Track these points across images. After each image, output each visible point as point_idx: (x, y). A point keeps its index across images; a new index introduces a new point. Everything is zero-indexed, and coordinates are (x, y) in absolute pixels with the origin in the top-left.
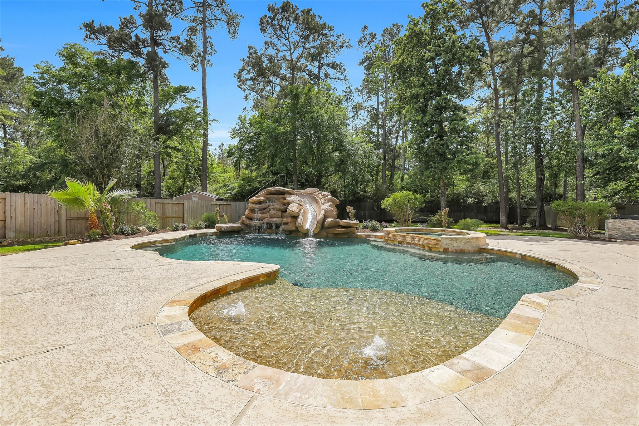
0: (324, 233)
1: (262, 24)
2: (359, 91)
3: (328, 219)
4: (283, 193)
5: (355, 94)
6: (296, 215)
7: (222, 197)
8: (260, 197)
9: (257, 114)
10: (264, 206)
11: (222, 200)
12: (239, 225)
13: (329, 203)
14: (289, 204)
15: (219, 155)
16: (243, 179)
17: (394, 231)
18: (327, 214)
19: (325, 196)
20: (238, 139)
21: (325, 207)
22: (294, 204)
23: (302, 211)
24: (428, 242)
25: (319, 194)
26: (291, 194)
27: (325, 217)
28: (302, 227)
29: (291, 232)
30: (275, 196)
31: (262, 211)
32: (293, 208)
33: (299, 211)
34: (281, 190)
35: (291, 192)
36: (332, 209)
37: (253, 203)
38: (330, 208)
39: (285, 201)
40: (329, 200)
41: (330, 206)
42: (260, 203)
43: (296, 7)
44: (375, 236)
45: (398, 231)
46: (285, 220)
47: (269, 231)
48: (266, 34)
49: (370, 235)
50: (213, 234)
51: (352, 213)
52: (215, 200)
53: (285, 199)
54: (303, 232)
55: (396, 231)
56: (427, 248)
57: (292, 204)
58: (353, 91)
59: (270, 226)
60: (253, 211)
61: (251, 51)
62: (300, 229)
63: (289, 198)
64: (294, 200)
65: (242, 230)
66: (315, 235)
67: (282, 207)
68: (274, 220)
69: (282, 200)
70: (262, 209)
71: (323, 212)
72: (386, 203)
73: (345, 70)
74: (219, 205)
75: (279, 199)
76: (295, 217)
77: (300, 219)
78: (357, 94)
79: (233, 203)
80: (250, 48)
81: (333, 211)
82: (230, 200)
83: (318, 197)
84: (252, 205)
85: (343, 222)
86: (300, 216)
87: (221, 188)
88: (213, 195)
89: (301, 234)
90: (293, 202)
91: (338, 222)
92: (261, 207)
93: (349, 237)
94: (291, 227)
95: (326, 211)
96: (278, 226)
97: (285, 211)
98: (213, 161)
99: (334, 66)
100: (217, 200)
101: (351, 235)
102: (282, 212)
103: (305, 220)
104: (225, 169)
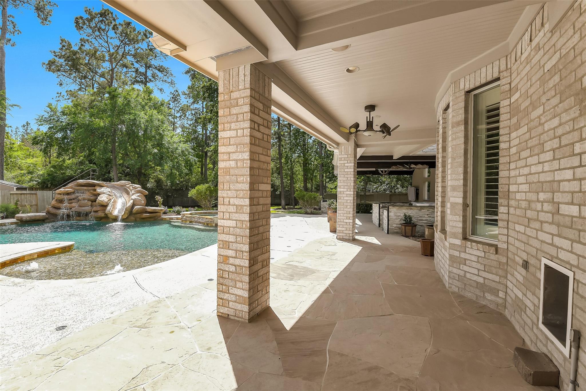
0: (132, 218)
1: (77, 22)
2: (186, 95)
3: (136, 207)
4: (94, 185)
5: (182, 97)
6: (105, 204)
7: (25, 185)
8: (68, 188)
9: (71, 104)
10: (73, 196)
11: (25, 189)
12: (44, 214)
13: (138, 194)
14: (99, 194)
15: (23, 136)
16: (54, 167)
17: (188, 214)
18: (135, 203)
19: (135, 188)
20: (48, 126)
21: (134, 197)
22: (104, 195)
23: (112, 201)
24: (207, 220)
25: (130, 186)
26: (102, 186)
27: (133, 205)
28: (111, 214)
29: (101, 218)
30: (85, 188)
31: (70, 201)
32: (103, 198)
33: (109, 201)
34: (91, 183)
35: (102, 185)
36: (140, 198)
37: (60, 194)
38: (138, 198)
39: (95, 192)
40: (139, 192)
41: (138, 196)
42: (68, 194)
43: (116, 16)
44: (177, 218)
45: (193, 214)
46: (95, 209)
47: (78, 218)
48: (81, 32)
49: (173, 218)
50: (12, 223)
51: (160, 202)
52: (15, 189)
53: (95, 190)
54: (113, 218)
55: (191, 214)
56: (206, 224)
57: (102, 195)
58: (181, 94)
59: (79, 214)
60: (61, 201)
61: (64, 44)
62: (109, 215)
63: (99, 190)
64: (104, 191)
65: (47, 219)
66: (123, 220)
67: (93, 198)
68: (83, 208)
69: (91, 191)
70: (70, 200)
71: (132, 201)
72: (192, 193)
73: (172, 75)
74: (21, 194)
75: (88, 190)
76: (104, 206)
77: (108, 208)
78: (184, 96)
79: (39, 193)
80: (62, 40)
81: (142, 200)
82: (36, 189)
83: (129, 188)
84: (59, 196)
85: (150, 208)
86: (110, 205)
87: (24, 175)
88: (12, 184)
89: (111, 220)
90: (104, 193)
91: (145, 209)
92: (69, 197)
93: (155, 220)
94: (101, 214)
95: (134, 200)
96: (87, 214)
97: (95, 201)
98: (13, 144)
99: (161, 69)
100: (18, 189)
101: (157, 218)
102: (92, 201)
103: (114, 207)
104: (30, 152)
